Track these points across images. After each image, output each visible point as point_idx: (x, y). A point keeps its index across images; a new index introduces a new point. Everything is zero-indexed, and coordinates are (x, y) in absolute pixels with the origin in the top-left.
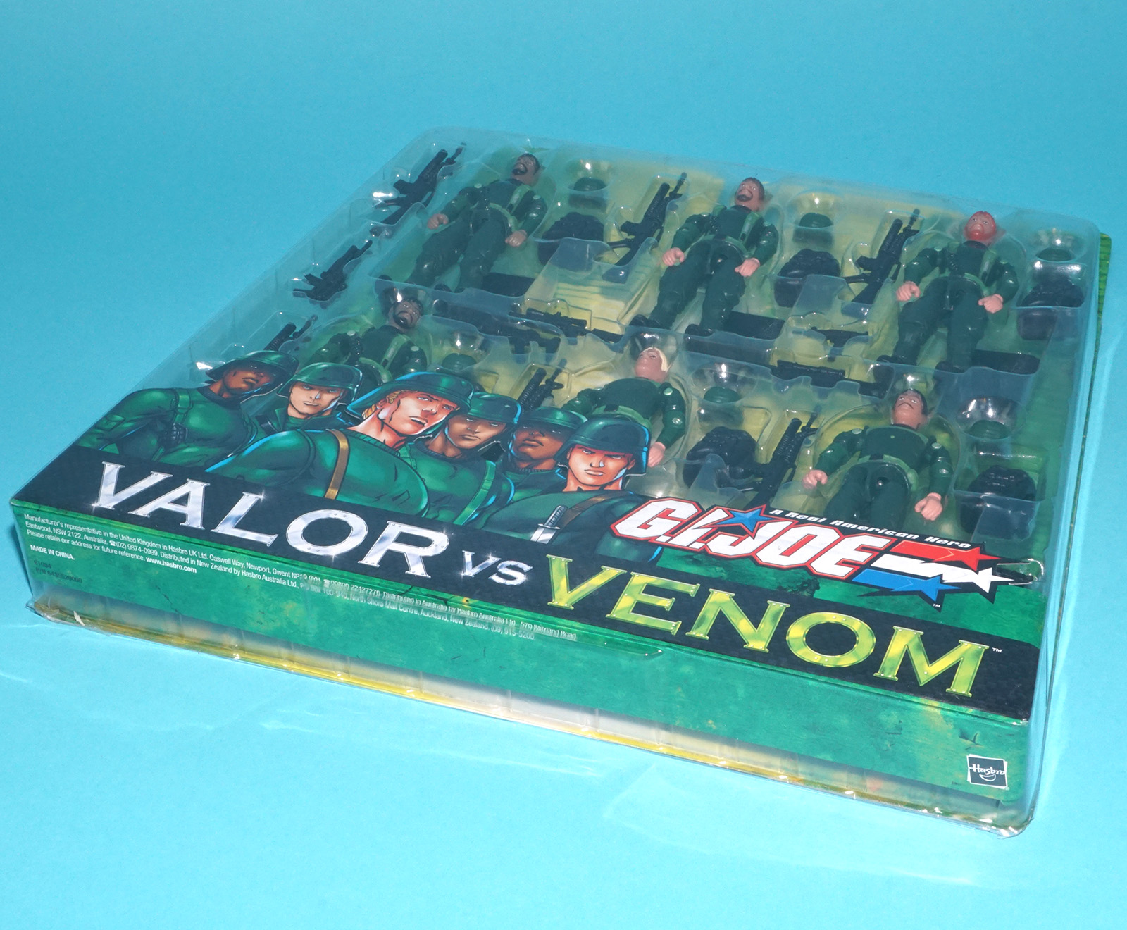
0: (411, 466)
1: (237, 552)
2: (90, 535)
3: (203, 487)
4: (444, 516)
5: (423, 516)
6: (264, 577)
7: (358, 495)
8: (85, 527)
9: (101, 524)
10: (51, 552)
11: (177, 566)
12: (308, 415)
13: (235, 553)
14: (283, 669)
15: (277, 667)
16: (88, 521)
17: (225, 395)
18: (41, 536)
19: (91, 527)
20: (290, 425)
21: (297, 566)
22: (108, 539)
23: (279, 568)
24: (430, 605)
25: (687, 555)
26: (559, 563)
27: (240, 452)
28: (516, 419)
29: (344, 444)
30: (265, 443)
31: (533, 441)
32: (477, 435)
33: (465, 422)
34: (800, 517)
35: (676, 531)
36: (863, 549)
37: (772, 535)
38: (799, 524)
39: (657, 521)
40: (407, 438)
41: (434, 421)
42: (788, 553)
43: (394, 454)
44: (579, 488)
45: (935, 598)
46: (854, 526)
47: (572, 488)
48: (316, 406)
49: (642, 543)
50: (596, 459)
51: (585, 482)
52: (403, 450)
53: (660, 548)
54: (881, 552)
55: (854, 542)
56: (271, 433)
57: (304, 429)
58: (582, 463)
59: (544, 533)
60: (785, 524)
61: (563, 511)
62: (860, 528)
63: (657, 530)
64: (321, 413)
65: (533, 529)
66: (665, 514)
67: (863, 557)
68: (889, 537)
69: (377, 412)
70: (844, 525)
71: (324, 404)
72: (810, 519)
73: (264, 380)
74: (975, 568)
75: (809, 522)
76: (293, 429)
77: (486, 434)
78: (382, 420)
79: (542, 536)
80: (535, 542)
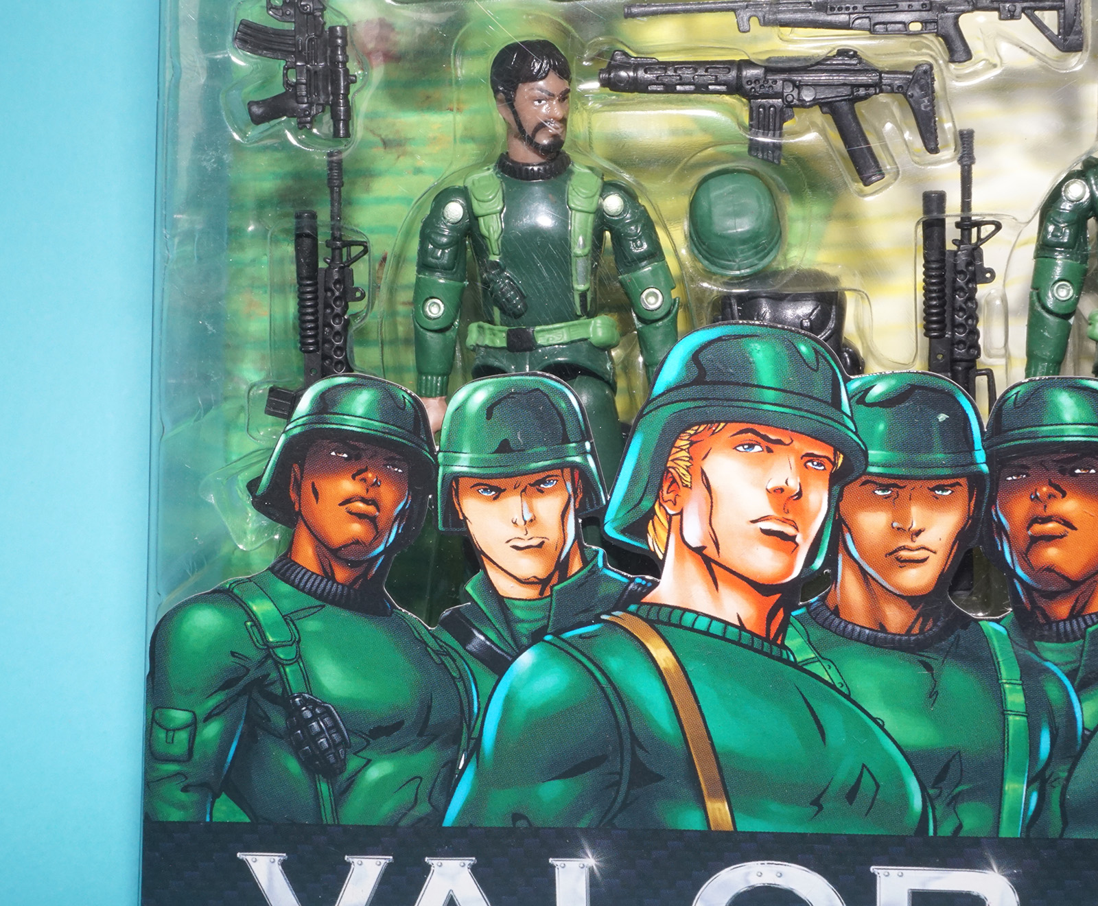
0: (833, 687)
3: (466, 867)
4: (972, 819)
5: (931, 833)
7: (774, 807)
12: (543, 583)
17: (341, 574)
20: (523, 629)
27: (475, 748)
28: (980, 456)
29: (662, 655)
30: (509, 701)
31: (1048, 519)
32: (921, 540)
33: (878, 504)
40: (782, 597)
41: (807, 519)
43: (782, 656)
48: (540, 547)
52: (794, 641)
56: (502, 666)
57: (560, 631)
64: (562, 567)
69: (676, 523)
71: (554, 532)
73: (388, 495)
76: (537, 638)
77: (940, 529)
78: (700, 551)
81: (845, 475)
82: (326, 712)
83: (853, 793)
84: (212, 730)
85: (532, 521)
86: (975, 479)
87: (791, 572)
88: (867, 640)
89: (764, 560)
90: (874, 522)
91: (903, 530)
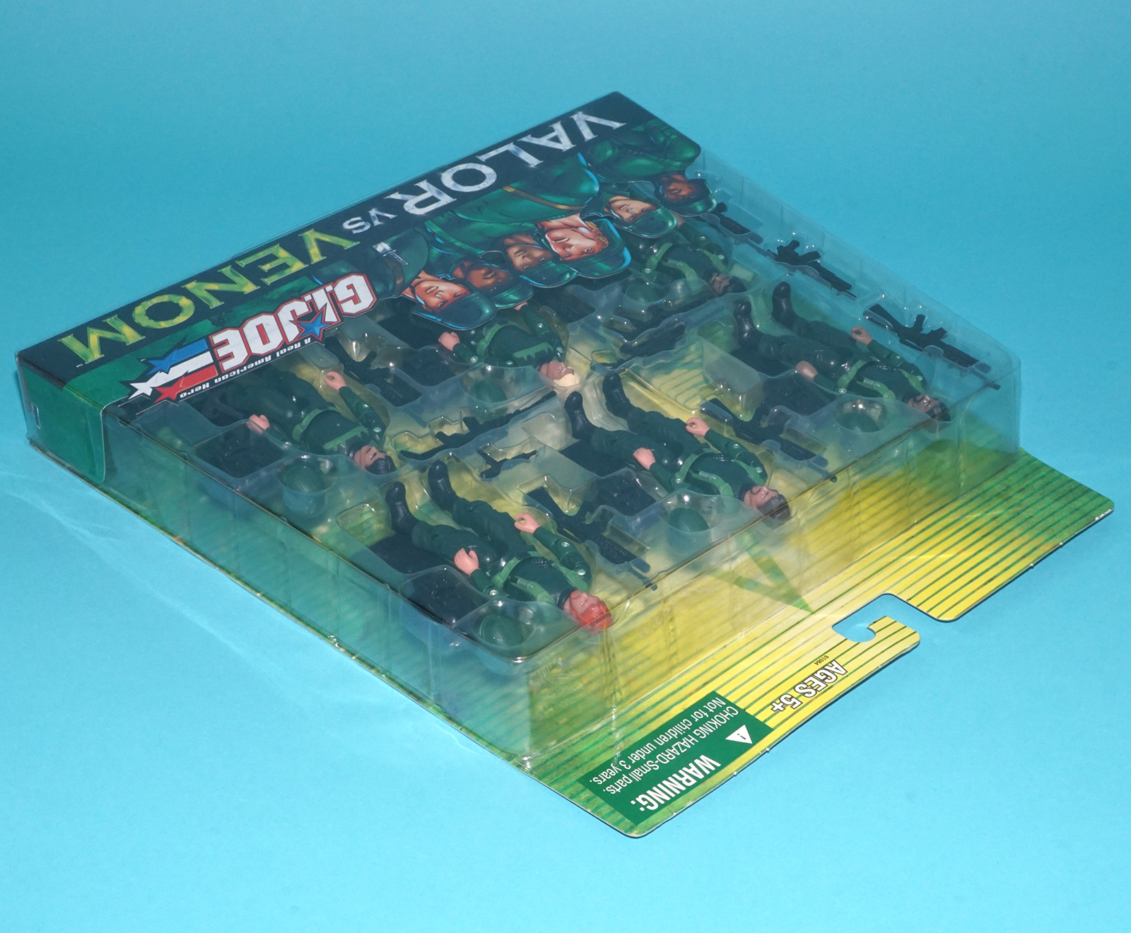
0: (509, 223)
3: (564, 150)
4: (441, 220)
5: (449, 212)
7: (496, 197)
16: (570, 107)
20: (605, 193)
25: (304, 291)
26: (347, 244)
27: (589, 168)
28: (525, 278)
29: (562, 207)
30: (592, 180)
31: (492, 277)
32: (521, 257)
33: (541, 257)
34: (292, 347)
35: (332, 296)
36: (229, 356)
37: (285, 329)
38: (285, 344)
39: (351, 293)
40: (544, 231)
41: (557, 245)
42: (261, 329)
43: (531, 221)
44: (420, 278)
45: (150, 361)
46: (256, 363)
47: (423, 275)
48: (620, 208)
49: (334, 280)
50: (447, 296)
51: (426, 282)
52: (531, 225)
53: (321, 284)
54: (217, 361)
55: (240, 356)
56: (601, 185)
57: (594, 197)
58: (448, 289)
59: (385, 249)
60: (291, 338)
61: (399, 264)
62: (252, 365)
63: (341, 290)
64: (609, 207)
65: (393, 246)
66: (356, 299)
67: (221, 352)
68: (229, 372)
69: (590, 229)
70: (263, 360)
71: (619, 212)
72: (285, 350)
73: (671, 197)
74: (158, 389)
75: (282, 349)
76: (599, 193)
77: (519, 261)
78: (577, 227)
79: (382, 247)
80: (379, 242)
81: (556, 257)
82: (636, 155)
83: (479, 208)
84: (662, 139)
85: (628, 211)
86: (522, 274)
87: (548, 235)
88: (511, 234)
89: (558, 234)
90: (538, 254)
91: (528, 256)
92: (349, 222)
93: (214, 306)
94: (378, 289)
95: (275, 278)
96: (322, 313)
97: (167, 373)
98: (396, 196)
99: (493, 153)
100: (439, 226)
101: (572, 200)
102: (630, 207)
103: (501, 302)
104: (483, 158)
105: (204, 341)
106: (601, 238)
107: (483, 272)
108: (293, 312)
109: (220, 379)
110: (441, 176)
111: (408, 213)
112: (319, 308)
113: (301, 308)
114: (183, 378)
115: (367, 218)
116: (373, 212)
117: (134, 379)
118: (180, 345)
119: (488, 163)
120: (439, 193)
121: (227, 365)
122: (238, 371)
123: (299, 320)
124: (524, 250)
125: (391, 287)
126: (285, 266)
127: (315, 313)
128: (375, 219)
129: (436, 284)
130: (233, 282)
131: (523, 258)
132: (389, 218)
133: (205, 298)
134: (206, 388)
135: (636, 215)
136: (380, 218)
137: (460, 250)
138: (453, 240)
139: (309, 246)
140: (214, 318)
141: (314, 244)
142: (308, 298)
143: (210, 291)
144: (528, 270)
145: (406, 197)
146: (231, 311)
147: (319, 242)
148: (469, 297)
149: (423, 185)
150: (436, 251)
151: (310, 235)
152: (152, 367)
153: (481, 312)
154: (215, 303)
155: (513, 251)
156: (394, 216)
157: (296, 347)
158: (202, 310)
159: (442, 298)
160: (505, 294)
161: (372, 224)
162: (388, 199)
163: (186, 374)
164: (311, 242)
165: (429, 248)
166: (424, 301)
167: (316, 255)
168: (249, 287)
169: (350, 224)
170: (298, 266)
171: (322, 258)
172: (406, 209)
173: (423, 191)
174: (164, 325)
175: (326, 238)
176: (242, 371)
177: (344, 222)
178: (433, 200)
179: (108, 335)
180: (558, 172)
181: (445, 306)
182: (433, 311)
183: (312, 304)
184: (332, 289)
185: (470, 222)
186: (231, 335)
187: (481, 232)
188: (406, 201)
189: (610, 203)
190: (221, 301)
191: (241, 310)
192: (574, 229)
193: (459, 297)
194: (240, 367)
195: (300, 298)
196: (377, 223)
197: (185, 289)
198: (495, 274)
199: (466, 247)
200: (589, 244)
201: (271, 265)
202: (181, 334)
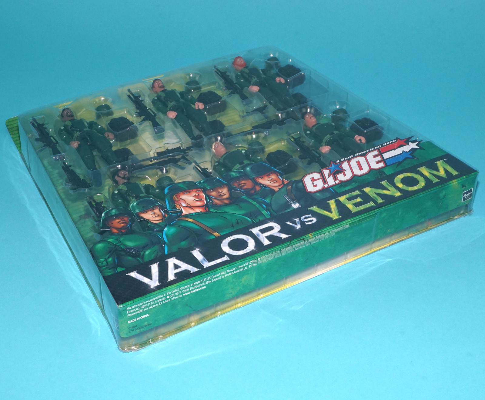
0: (223, 212)
1: (222, 268)
2: (157, 300)
3: (175, 259)
5: (255, 222)
6: (235, 272)
7: (225, 230)
8: (155, 297)
9: (163, 291)
10: (138, 319)
11: (197, 290)
13: (222, 269)
14: (238, 308)
15: (235, 309)
16: (157, 294)
18: (135, 314)
19: (158, 296)
21: (247, 259)
22: (166, 297)
23: (240, 265)
24: (298, 244)
25: (338, 186)
26: (315, 209)
27: (164, 243)
28: (224, 182)
29: (190, 220)
30: (167, 235)
31: (241, 184)
32: (223, 193)
33: (213, 192)
34: (345, 159)
35: (325, 182)
36: (375, 156)
37: (348, 167)
38: (349, 161)
39: (315, 183)
40: (205, 206)
41: (202, 197)
42: (361, 168)
43: (211, 212)
44: (278, 188)
45: (412, 157)
46: (362, 153)
47: (276, 189)
48: (158, 216)
49: (323, 190)
50: (266, 178)
51: (276, 186)
52: (212, 210)
53: (330, 188)
54: (380, 154)
55: (370, 156)
56: (162, 231)
57: (169, 224)
58: (265, 181)
59: (295, 205)
60: (346, 163)
61: (288, 196)
62: (364, 152)
63: (320, 185)
64: (164, 216)
65: (290, 206)
66: (313, 180)
67: (379, 158)
68: (375, 150)
69: (180, 205)
70: (359, 154)
71: (160, 213)
72: (349, 158)
73: (126, 219)
74: (406, 144)
75: (350, 159)
76: (166, 226)
77: (225, 190)
78: (187, 206)
79: (296, 206)
80: (298, 208)
81: (204, 191)
82: (132, 249)
83: (238, 223)
84: (110, 259)
85: (155, 213)
86: (225, 184)
87: (205, 203)
88: (224, 206)
89: (199, 204)
90: (214, 193)
91: (219, 193)
92: (313, 222)
93: (385, 181)
94: (301, 184)
95: (354, 193)
96: (330, 174)
97: (403, 151)
98: (284, 236)
99: (219, 261)
100: (263, 214)
101: (183, 224)
102: (152, 216)
103: (241, 172)
104: (226, 258)
105: (388, 164)
106: (176, 199)
107: (245, 187)
108: (345, 175)
109: (379, 147)
110: (255, 247)
111: (279, 224)
112: (331, 176)
113: (341, 177)
114: (395, 148)
115: (302, 223)
116: (298, 227)
117: (418, 150)
118: (399, 163)
119: (224, 254)
120: (258, 235)
121: (376, 152)
122: (370, 150)
123: (342, 171)
124: (220, 195)
125: (294, 185)
126: (349, 199)
127: (334, 174)
128: (298, 222)
129: (271, 184)
130: (376, 194)
131: (222, 192)
132: (290, 222)
133: (390, 186)
134: (384, 143)
135: (151, 211)
136: (295, 223)
137: (254, 200)
138: (257, 205)
139: (336, 209)
140: (385, 175)
141: (333, 210)
142: (337, 182)
143: (388, 190)
144: (221, 185)
145: (278, 235)
146: (376, 178)
147: (330, 211)
148: (256, 176)
149: (266, 242)
150: (267, 200)
151: (335, 216)
152: (411, 154)
153: (251, 169)
154: (384, 183)
155: (227, 196)
156: (287, 223)
157: (344, 159)
158: (391, 180)
159: (269, 177)
160: (237, 175)
161: (300, 219)
162: (289, 235)
163: (394, 149)
164: (335, 211)
165: (270, 203)
166: (278, 177)
167: (332, 204)
168: (367, 190)
169: (312, 220)
170: (342, 199)
171: (329, 202)
172: (279, 227)
173: (268, 238)
174: (409, 174)
175: (326, 213)
176: (369, 150)
177: (315, 222)
178: (263, 231)
179: (435, 172)
180: (184, 244)
181: (268, 174)
182: (275, 172)
183: (335, 179)
184: (325, 185)
185: (245, 215)
186: (375, 166)
187: (241, 208)
188: (279, 232)
189: (162, 219)
190: (381, 184)
191: (371, 178)
192: (189, 206)
193: (261, 177)
194: (369, 152)
195: (341, 182)
196: (297, 220)
197: (401, 193)
198: (239, 185)
199: (250, 201)
200: (184, 197)
201: (356, 200)
202: (400, 169)
